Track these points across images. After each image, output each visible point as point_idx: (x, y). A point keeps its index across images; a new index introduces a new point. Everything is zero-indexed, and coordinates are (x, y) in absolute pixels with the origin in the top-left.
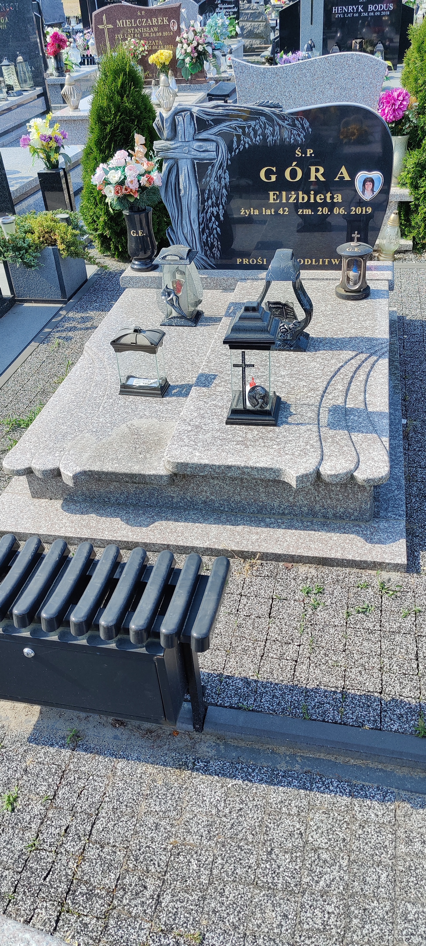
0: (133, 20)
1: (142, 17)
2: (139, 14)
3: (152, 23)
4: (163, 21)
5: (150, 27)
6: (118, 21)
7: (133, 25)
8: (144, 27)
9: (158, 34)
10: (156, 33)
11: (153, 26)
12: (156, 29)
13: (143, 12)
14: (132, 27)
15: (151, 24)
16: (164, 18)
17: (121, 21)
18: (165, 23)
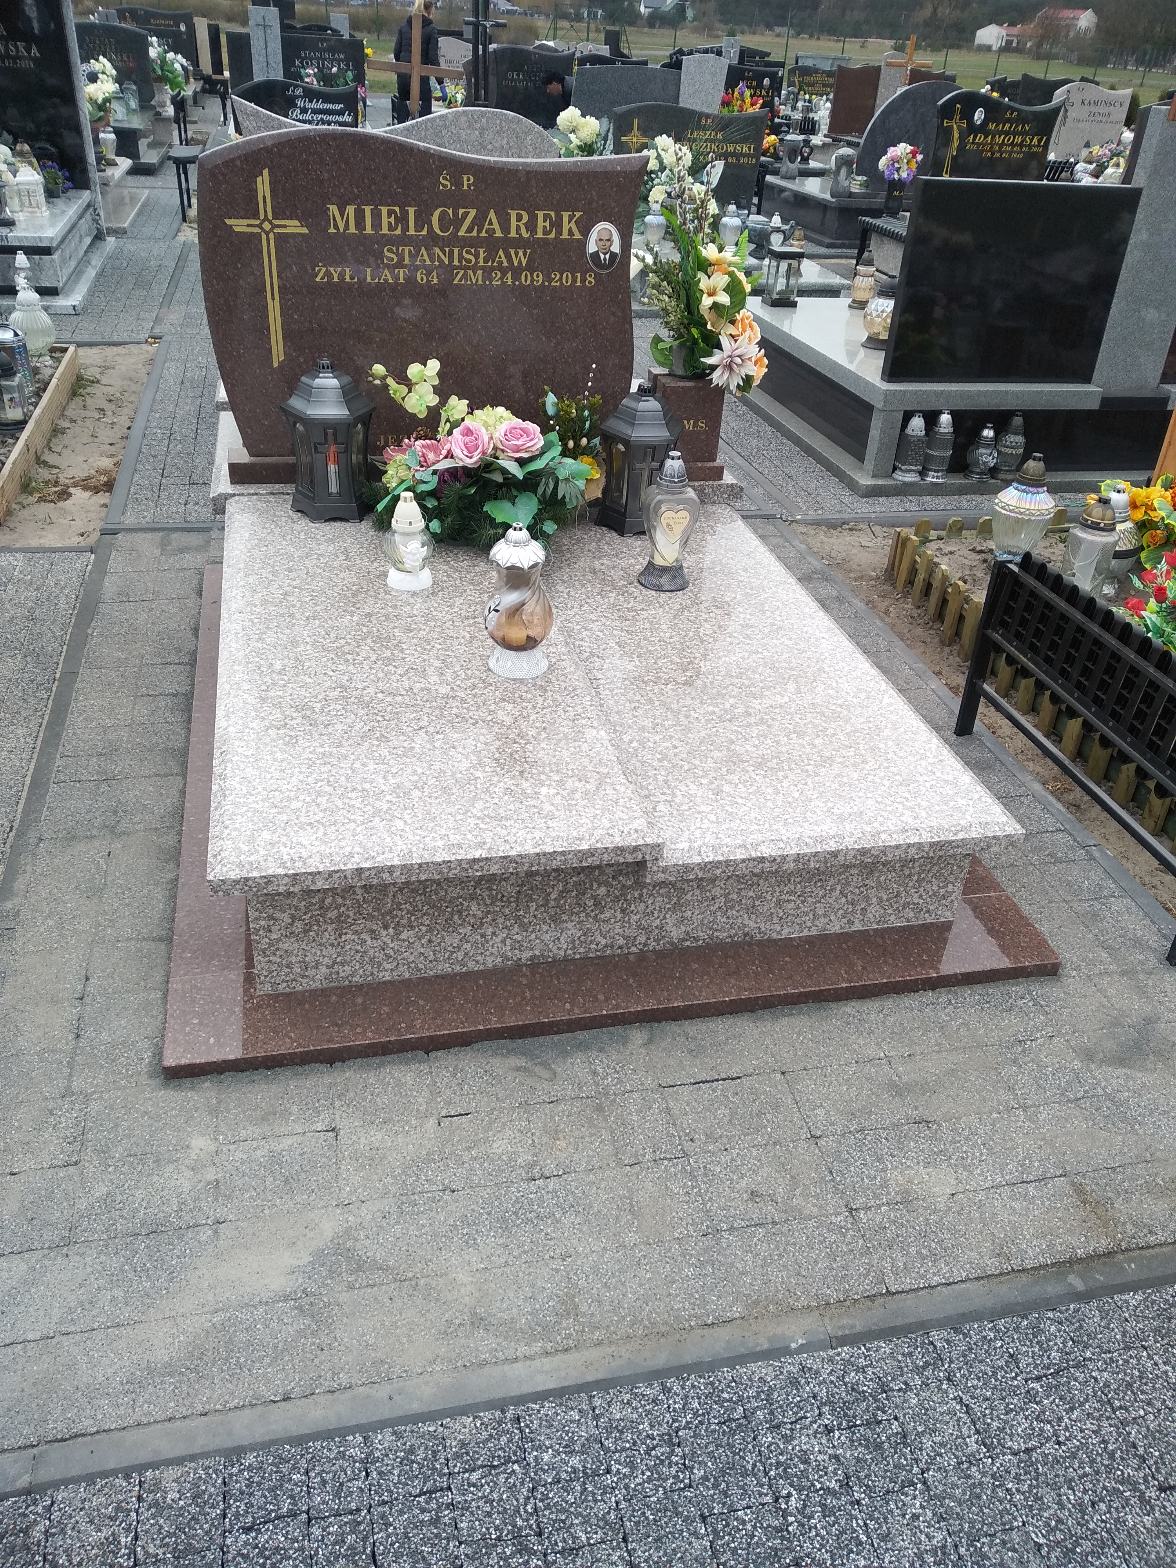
0: (411, 211)
1: (457, 199)
2: (445, 183)
3: (505, 228)
4: (557, 224)
5: (492, 245)
6: (334, 209)
7: (412, 232)
8: (465, 243)
9: (525, 279)
10: (516, 272)
11: (508, 243)
12: (520, 258)
13: (467, 181)
14: (404, 240)
15: (499, 234)
16: (566, 215)
17: (351, 210)
18: (565, 235)
